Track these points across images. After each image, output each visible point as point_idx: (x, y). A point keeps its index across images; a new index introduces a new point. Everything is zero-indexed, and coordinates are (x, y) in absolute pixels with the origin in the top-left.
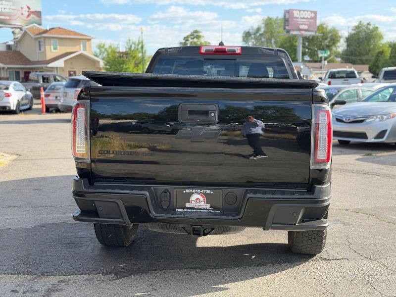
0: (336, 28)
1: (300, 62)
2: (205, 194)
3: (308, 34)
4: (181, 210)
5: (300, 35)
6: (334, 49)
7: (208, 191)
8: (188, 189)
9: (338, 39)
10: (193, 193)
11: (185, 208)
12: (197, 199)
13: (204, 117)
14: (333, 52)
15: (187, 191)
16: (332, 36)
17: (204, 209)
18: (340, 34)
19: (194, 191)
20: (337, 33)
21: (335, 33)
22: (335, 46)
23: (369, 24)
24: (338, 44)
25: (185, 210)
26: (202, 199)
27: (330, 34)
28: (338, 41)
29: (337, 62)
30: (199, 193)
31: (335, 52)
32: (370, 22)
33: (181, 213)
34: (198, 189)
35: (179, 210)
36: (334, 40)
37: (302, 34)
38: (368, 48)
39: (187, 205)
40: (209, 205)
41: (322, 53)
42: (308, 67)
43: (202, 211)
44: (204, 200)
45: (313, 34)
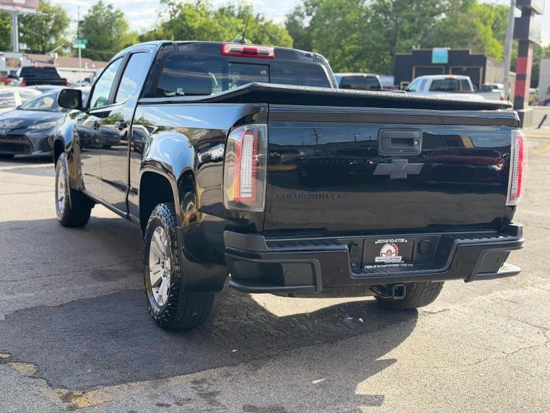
0: (63, 7)
1: (16, 52)
2: (397, 244)
3: (26, 11)
4: (371, 267)
5: (15, 12)
6: (62, 36)
7: (402, 240)
8: (380, 239)
9: (67, 22)
10: (385, 243)
11: (374, 263)
12: (388, 251)
13: (406, 147)
14: (60, 39)
15: (379, 241)
16: (57, 17)
17: (395, 263)
18: (68, 16)
19: (387, 241)
20: (64, 14)
21: (60, 14)
22: (63, 33)
23: (110, 7)
24: (67, 30)
25: (375, 266)
26: (393, 251)
27: (54, 15)
28: (66, 25)
29: (66, 55)
30: (391, 244)
31: (64, 41)
32: (112, 4)
33: (369, 271)
34: (391, 238)
35: (368, 267)
36: (60, 23)
37: (18, 11)
38: (109, 39)
39: (377, 259)
40: (400, 257)
41: (78, 43)
42: (31, 60)
43: (393, 265)
44: (396, 251)
45: (33, 11)
